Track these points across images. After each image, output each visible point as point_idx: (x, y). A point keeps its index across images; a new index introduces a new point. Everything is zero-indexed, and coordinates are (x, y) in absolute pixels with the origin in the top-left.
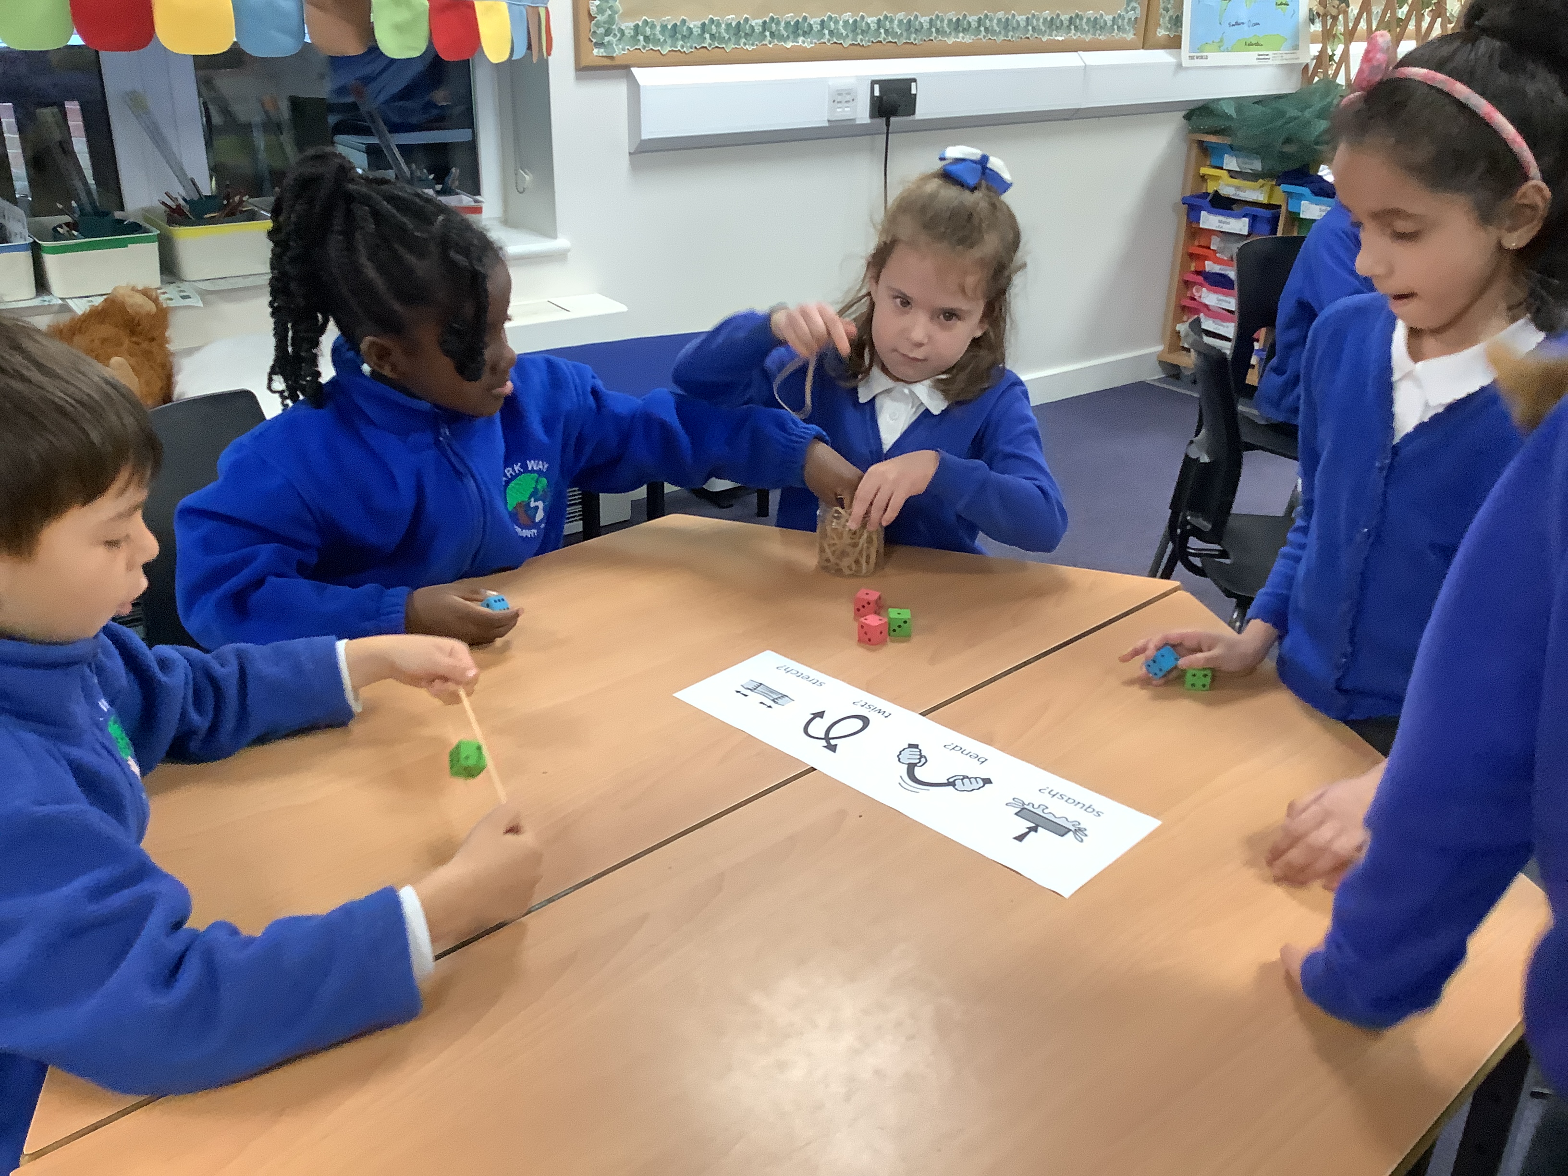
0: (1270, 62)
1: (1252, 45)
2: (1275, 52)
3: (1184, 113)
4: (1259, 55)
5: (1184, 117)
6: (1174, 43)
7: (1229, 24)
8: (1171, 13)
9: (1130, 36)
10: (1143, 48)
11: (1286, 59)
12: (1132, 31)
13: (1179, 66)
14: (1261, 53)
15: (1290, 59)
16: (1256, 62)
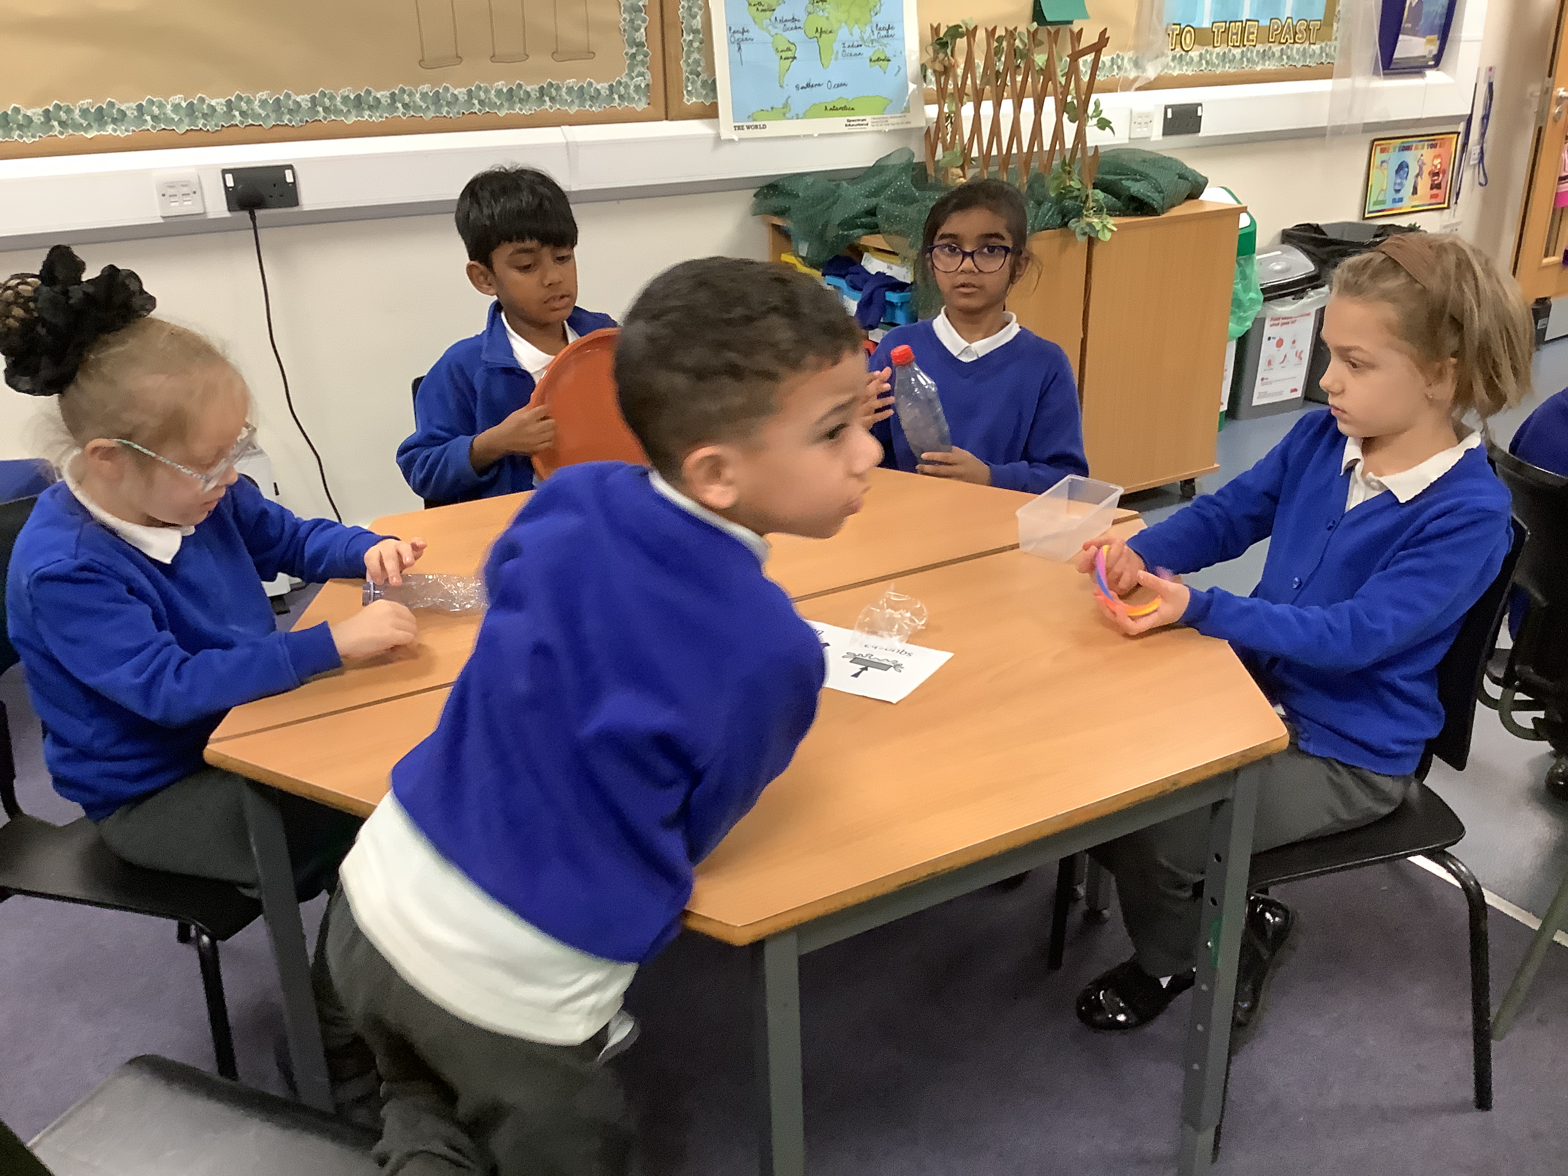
0: (869, 128)
1: (837, 109)
2: (874, 116)
3: (754, 191)
4: (848, 121)
5: (755, 196)
6: (710, 112)
7: (797, 87)
8: (704, 76)
9: (641, 106)
10: (667, 119)
11: (893, 124)
12: (644, 99)
13: (718, 140)
14: (851, 118)
15: (898, 124)
16: (846, 130)
